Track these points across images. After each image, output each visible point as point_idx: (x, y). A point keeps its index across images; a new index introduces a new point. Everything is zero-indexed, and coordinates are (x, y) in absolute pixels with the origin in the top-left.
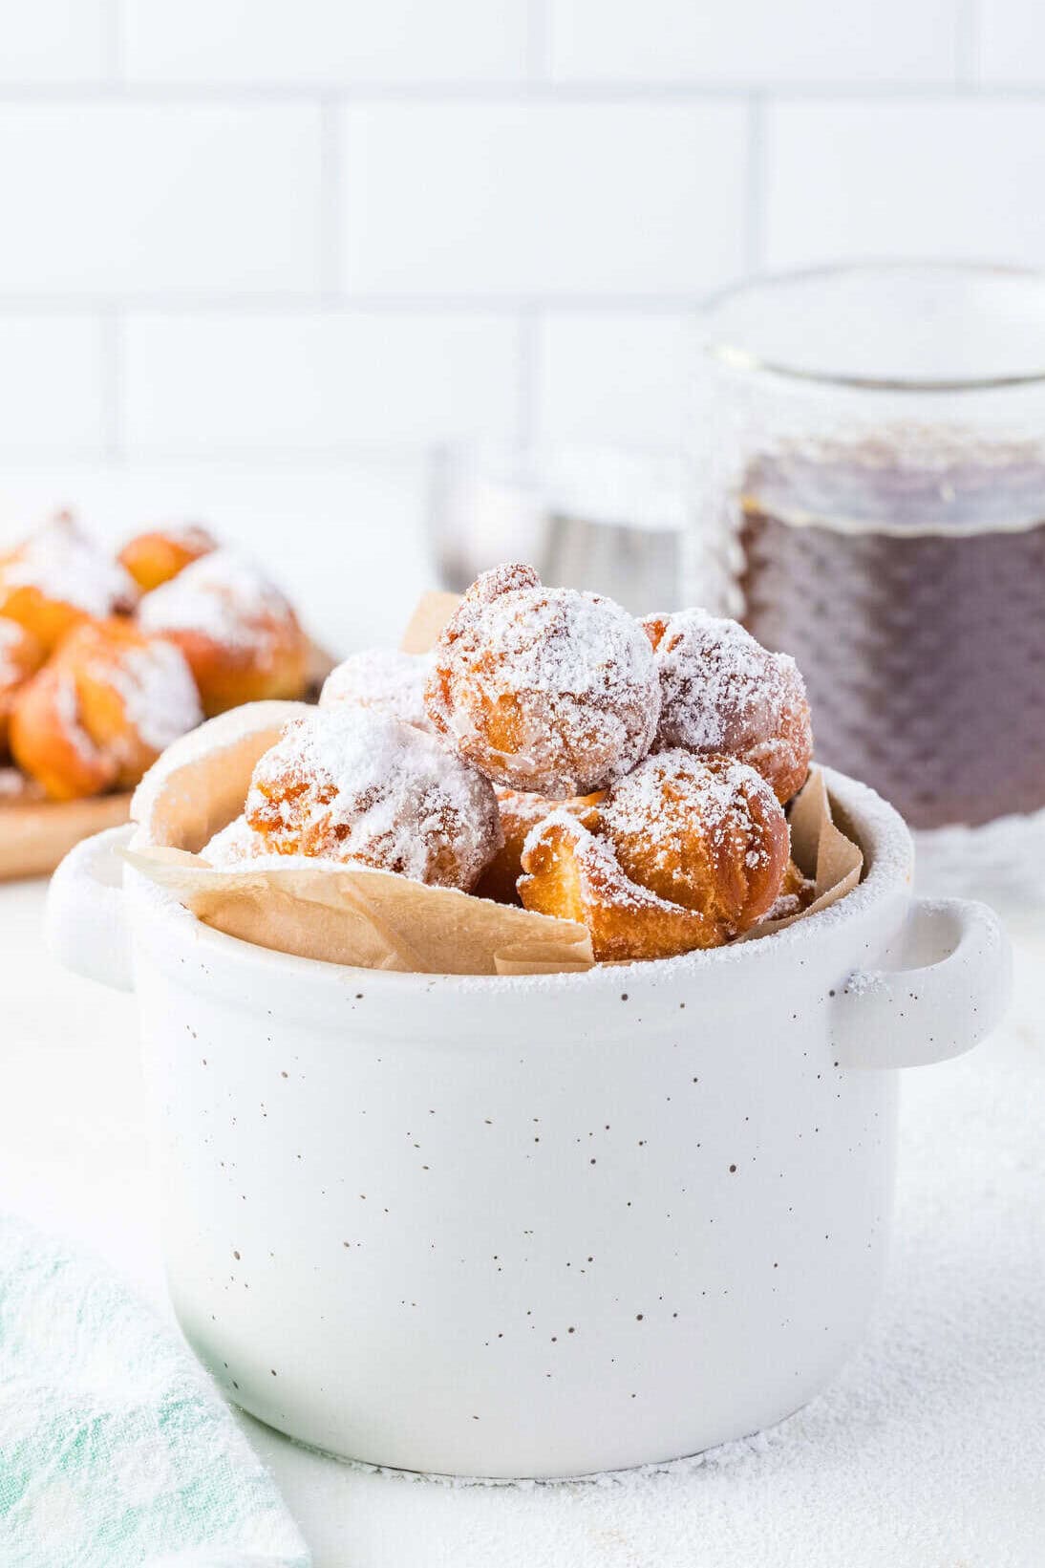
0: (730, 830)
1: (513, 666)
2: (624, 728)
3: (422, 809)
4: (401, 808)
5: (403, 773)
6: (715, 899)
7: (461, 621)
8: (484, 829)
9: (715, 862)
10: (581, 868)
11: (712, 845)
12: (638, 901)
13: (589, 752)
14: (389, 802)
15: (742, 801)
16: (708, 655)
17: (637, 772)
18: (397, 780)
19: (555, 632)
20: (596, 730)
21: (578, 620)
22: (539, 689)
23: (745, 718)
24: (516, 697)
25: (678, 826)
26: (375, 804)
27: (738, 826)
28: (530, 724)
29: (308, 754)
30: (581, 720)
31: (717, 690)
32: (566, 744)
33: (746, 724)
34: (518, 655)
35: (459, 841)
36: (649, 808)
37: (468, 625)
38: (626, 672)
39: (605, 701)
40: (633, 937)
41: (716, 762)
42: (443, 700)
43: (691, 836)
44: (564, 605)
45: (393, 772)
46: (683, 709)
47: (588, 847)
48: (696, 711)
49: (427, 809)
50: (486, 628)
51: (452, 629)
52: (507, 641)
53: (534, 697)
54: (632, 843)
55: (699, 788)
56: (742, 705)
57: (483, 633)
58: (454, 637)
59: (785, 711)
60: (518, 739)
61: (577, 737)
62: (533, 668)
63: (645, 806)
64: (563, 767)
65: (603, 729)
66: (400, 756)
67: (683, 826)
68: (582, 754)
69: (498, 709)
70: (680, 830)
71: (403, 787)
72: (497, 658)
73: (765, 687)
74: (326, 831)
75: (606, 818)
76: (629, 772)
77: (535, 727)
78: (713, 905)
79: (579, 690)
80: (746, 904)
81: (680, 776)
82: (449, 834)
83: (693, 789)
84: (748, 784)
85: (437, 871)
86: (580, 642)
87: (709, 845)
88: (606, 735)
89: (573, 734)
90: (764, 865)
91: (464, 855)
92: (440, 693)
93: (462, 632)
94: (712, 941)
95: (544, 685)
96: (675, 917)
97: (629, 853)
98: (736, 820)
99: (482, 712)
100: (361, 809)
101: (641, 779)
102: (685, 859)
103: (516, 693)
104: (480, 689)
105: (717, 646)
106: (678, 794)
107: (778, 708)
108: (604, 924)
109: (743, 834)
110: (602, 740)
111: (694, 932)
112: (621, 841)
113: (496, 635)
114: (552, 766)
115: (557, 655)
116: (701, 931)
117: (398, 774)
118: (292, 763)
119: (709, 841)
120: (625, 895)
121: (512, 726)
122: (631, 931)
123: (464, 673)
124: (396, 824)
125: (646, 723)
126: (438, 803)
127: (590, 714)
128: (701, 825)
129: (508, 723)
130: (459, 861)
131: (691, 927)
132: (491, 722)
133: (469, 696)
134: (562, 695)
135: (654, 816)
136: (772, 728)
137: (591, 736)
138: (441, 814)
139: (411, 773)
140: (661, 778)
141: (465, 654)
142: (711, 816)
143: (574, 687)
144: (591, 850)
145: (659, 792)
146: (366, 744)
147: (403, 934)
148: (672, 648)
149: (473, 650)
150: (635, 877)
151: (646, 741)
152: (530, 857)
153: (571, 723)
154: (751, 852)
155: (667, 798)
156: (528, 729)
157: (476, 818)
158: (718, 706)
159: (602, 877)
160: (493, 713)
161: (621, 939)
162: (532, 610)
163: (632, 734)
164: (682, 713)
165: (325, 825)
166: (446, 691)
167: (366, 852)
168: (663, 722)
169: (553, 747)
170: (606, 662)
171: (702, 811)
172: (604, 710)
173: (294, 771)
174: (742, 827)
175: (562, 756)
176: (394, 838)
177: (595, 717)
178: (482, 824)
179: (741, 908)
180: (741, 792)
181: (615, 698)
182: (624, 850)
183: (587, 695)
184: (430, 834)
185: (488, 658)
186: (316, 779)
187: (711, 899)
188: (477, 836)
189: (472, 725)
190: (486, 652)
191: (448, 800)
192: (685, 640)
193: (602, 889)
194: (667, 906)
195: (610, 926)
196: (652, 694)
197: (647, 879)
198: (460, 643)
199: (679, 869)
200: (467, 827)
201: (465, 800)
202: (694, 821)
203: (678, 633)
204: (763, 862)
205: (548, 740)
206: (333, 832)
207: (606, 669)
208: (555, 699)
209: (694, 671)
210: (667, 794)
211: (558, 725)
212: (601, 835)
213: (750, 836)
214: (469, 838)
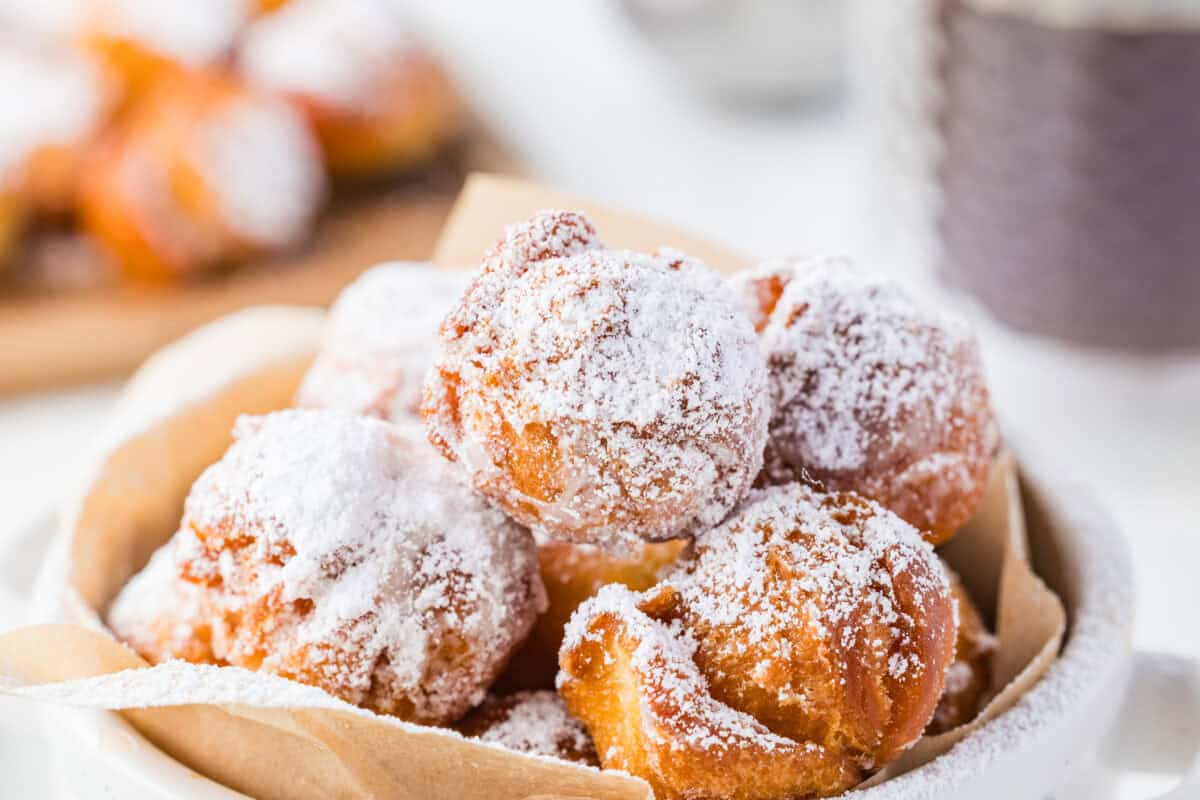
0: (864, 627)
1: (544, 381)
2: (711, 466)
3: (419, 575)
4: (385, 578)
5: (391, 523)
6: (841, 726)
7: (473, 306)
8: (510, 597)
9: (841, 676)
10: (642, 688)
11: (837, 651)
12: (725, 740)
13: (659, 504)
14: (369, 567)
15: (884, 579)
16: (844, 333)
17: (732, 523)
18: (382, 534)
19: (610, 329)
20: (668, 474)
21: (644, 310)
22: (584, 418)
23: (896, 429)
24: (549, 428)
25: (788, 619)
26: (349, 569)
27: (877, 618)
28: (570, 465)
29: (255, 490)
30: (647, 460)
31: (856, 386)
32: (625, 493)
33: (896, 437)
34: (554, 366)
35: (472, 623)
36: (746, 588)
37: (483, 314)
38: (713, 389)
39: (682, 433)
40: (718, 787)
41: (849, 506)
42: (450, 417)
43: (806, 637)
44: (623, 286)
45: (375, 522)
46: (806, 415)
47: (653, 655)
48: (824, 417)
49: (425, 575)
50: (508, 320)
51: (459, 319)
52: (539, 342)
53: (576, 429)
54: (720, 639)
55: (822, 558)
56: (892, 411)
57: (503, 327)
58: (462, 330)
59: (956, 412)
60: (554, 484)
61: (640, 484)
62: (574, 385)
63: (740, 585)
64: (623, 520)
65: (680, 472)
66: (386, 497)
67: (796, 621)
68: (649, 506)
69: (525, 442)
70: (790, 626)
71: (389, 545)
72: (521, 368)
73: (925, 380)
74: (278, 607)
75: (684, 597)
76: (721, 522)
77: (579, 470)
78: (838, 734)
79: (642, 418)
80: (888, 730)
81: (794, 536)
82: (458, 611)
83: (812, 561)
84: (894, 554)
85: (440, 664)
86: (646, 344)
87: (832, 651)
88: (684, 479)
89: (634, 481)
90: (915, 676)
91: (481, 638)
92: (444, 407)
93: (474, 324)
94: (836, 785)
95: (589, 412)
96: (780, 758)
97: (715, 654)
98: (874, 611)
99: (502, 442)
100: (329, 576)
101: (737, 538)
102: (796, 671)
103: (548, 423)
104: (498, 410)
105: (858, 321)
106: (790, 568)
107: (945, 409)
108: (675, 769)
109: (884, 631)
110: (678, 487)
111: (811, 773)
112: (706, 635)
113: (522, 331)
114: (606, 521)
115: (611, 366)
116: (821, 772)
117: (383, 525)
118: (230, 503)
119: (832, 646)
120: (706, 731)
121: (545, 467)
122: (715, 781)
123: (475, 385)
124: (378, 601)
125: (746, 456)
126: (442, 565)
127: (660, 451)
128: (822, 620)
129: (540, 462)
130: (473, 648)
131: (805, 768)
132: (515, 458)
133: (484, 417)
134: (617, 427)
135: (753, 600)
136: (934, 440)
137: (663, 482)
138: (446, 583)
139: (403, 521)
140: (766, 539)
141: (477, 357)
142: (838, 606)
143: (634, 415)
144: (657, 659)
145: (762, 563)
146: (335, 482)
147: (385, 764)
148: (792, 322)
149: (489, 351)
150: (721, 692)
151: (746, 479)
152: (572, 657)
153: (631, 466)
154: (896, 655)
155: (774, 572)
156: (568, 472)
157: (499, 583)
158: (857, 412)
159: (672, 703)
160: (517, 446)
161: (700, 790)
162: (575, 294)
163: (725, 471)
164: (804, 421)
165: (276, 600)
166: (454, 402)
167: (335, 640)
168: (777, 433)
169: (606, 497)
170: (683, 376)
171: (823, 598)
172: (681, 444)
173: (234, 516)
174: (883, 620)
175: (621, 507)
176: (376, 620)
177: (667, 456)
178: (509, 589)
179: (880, 735)
180: (883, 563)
181: (697, 428)
182: (709, 648)
183: (654, 426)
184: (430, 614)
185: (507, 367)
186: (263, 531)
187: (835, 727)
188: (500, 612)
189: (490, 461)
190: (506, 359)
191: (457, 559)
192: (810, 312)
193: (672, 722)
194: (770, 741)
195: (685, 773)
196: (755, 414)
197: (741, 695)
198: (471, 340)
199: (788, 686)
200: (485, 601)
201: (483, 559)
202: (811, 615)
203: (800, 300)
204: (914, 671)
205: (598, 487)
206: (289, 608)
207: (682, 387)
208: (607, 432)
209: (823, 358)
210: (772, 567)
211: (613, 468)
212: (676, 622)
213: (895, 631)
214: (487, 616)
